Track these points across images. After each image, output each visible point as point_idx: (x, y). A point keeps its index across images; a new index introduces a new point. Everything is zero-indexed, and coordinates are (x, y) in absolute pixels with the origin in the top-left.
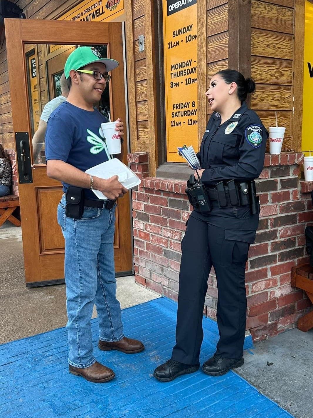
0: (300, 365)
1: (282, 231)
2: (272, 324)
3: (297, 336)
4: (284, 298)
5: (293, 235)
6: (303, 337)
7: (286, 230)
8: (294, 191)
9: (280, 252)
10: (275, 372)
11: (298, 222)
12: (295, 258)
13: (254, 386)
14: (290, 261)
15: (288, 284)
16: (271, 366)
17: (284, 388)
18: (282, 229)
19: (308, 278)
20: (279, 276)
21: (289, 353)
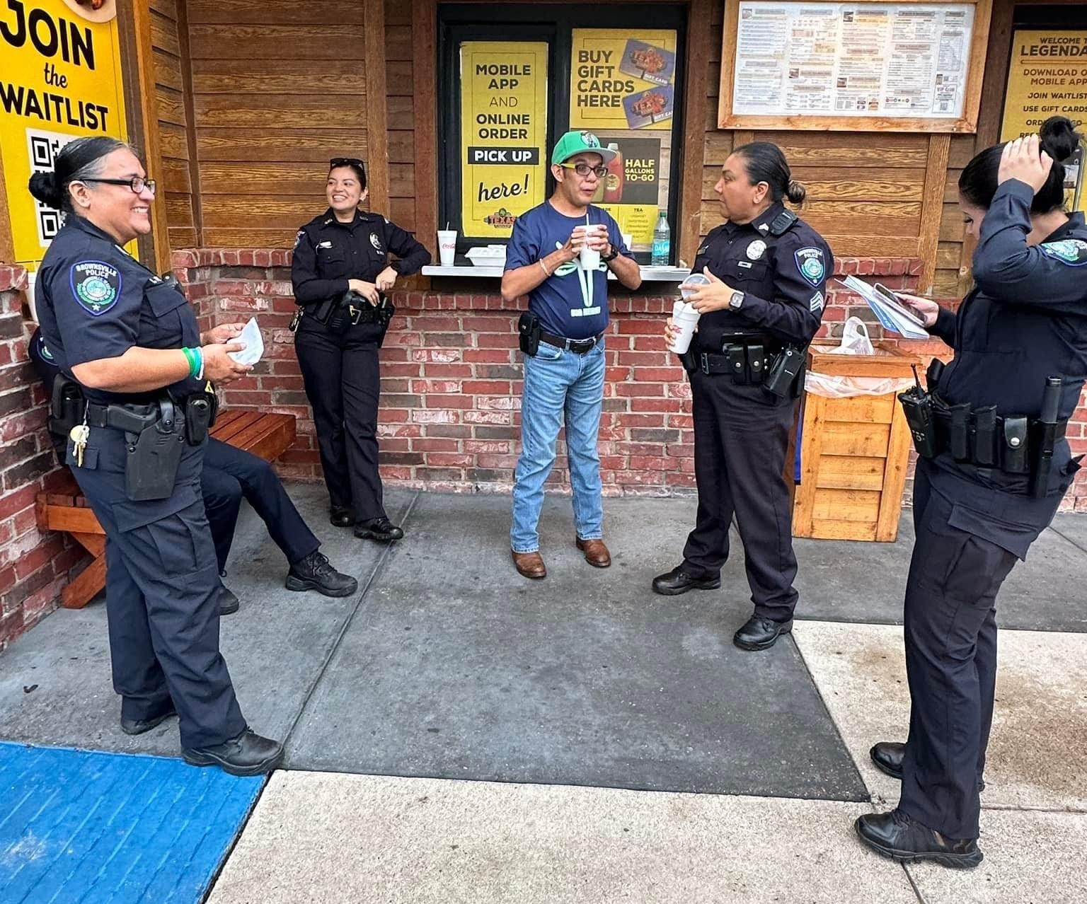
0: (93, 667)
1: (6, 427)
2: (11, 617)
3: (67, 620)
4: (28, 559)
5: (28, 432)
6: (80, 619)
7: (13, 424)
8: (16, 344)
9: (7, 469)
10: (47, 699)
11: (34, 403)
12: (38, 475)
13: (13, 739)
14: (30, 483)
15: (31, 528)
16: (34, 693)
17: (78, 715)
18: (4, 423)
19: (75, 505)
20: (12, 517)
21: (62, 653)
